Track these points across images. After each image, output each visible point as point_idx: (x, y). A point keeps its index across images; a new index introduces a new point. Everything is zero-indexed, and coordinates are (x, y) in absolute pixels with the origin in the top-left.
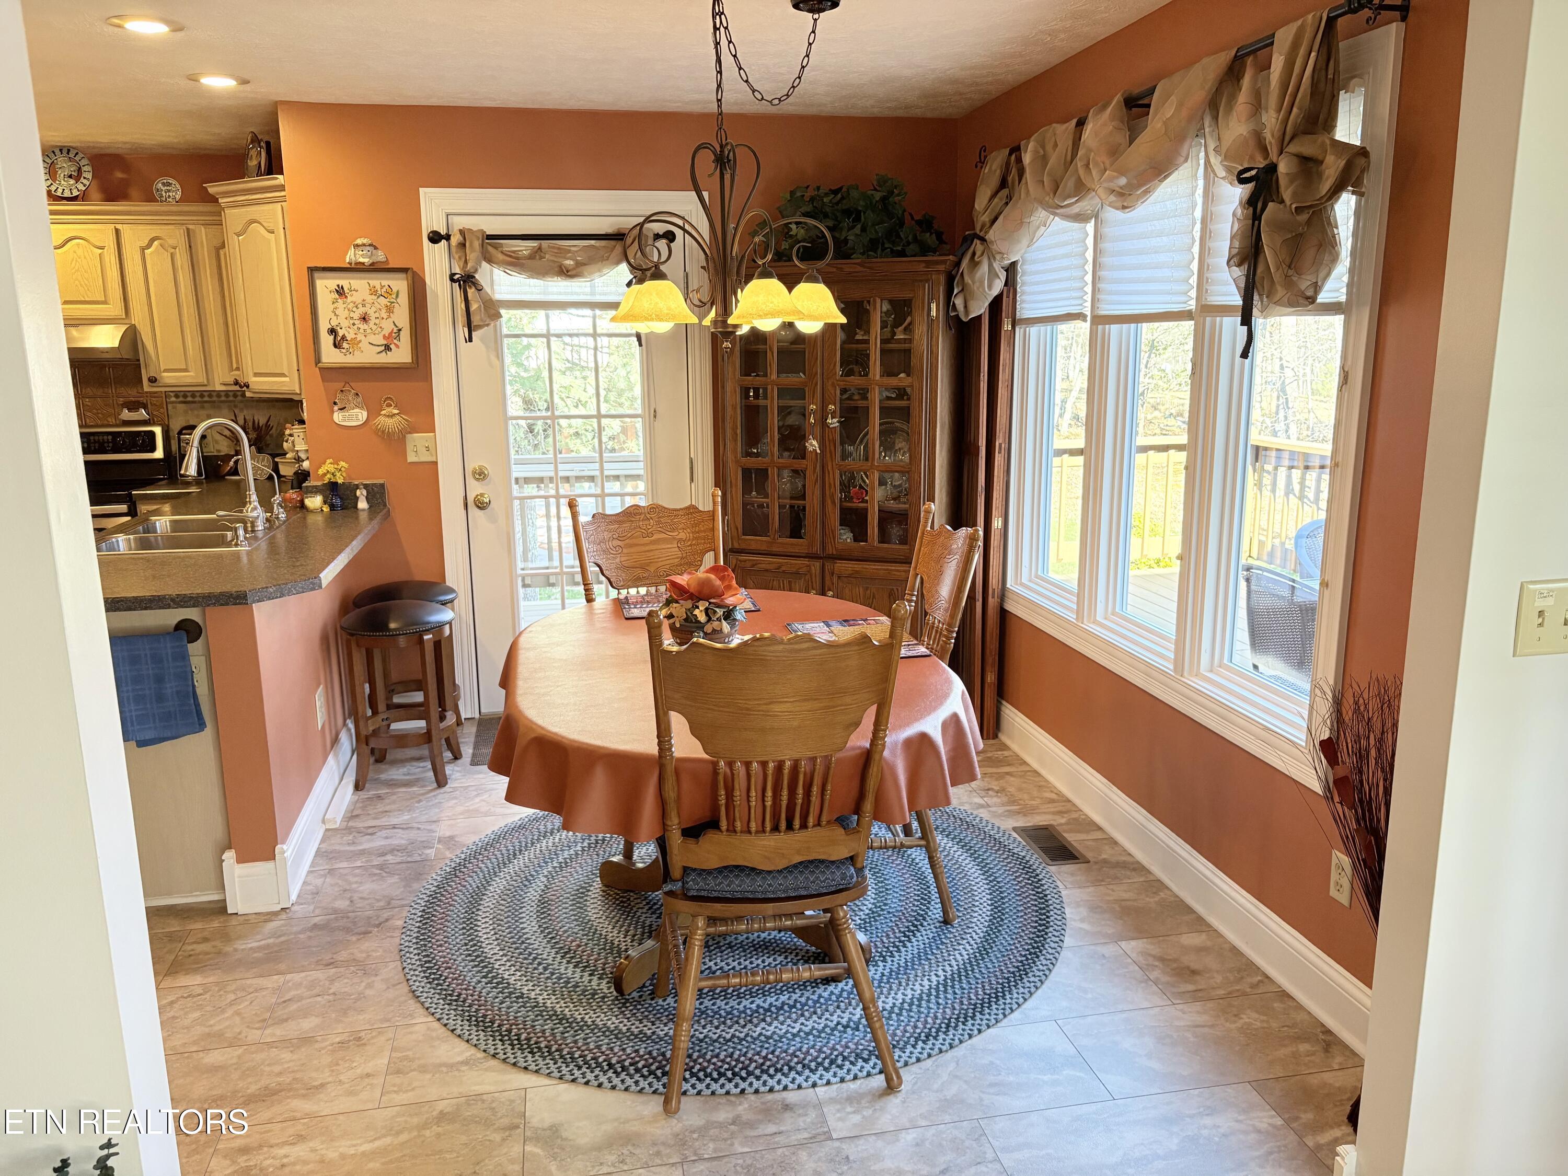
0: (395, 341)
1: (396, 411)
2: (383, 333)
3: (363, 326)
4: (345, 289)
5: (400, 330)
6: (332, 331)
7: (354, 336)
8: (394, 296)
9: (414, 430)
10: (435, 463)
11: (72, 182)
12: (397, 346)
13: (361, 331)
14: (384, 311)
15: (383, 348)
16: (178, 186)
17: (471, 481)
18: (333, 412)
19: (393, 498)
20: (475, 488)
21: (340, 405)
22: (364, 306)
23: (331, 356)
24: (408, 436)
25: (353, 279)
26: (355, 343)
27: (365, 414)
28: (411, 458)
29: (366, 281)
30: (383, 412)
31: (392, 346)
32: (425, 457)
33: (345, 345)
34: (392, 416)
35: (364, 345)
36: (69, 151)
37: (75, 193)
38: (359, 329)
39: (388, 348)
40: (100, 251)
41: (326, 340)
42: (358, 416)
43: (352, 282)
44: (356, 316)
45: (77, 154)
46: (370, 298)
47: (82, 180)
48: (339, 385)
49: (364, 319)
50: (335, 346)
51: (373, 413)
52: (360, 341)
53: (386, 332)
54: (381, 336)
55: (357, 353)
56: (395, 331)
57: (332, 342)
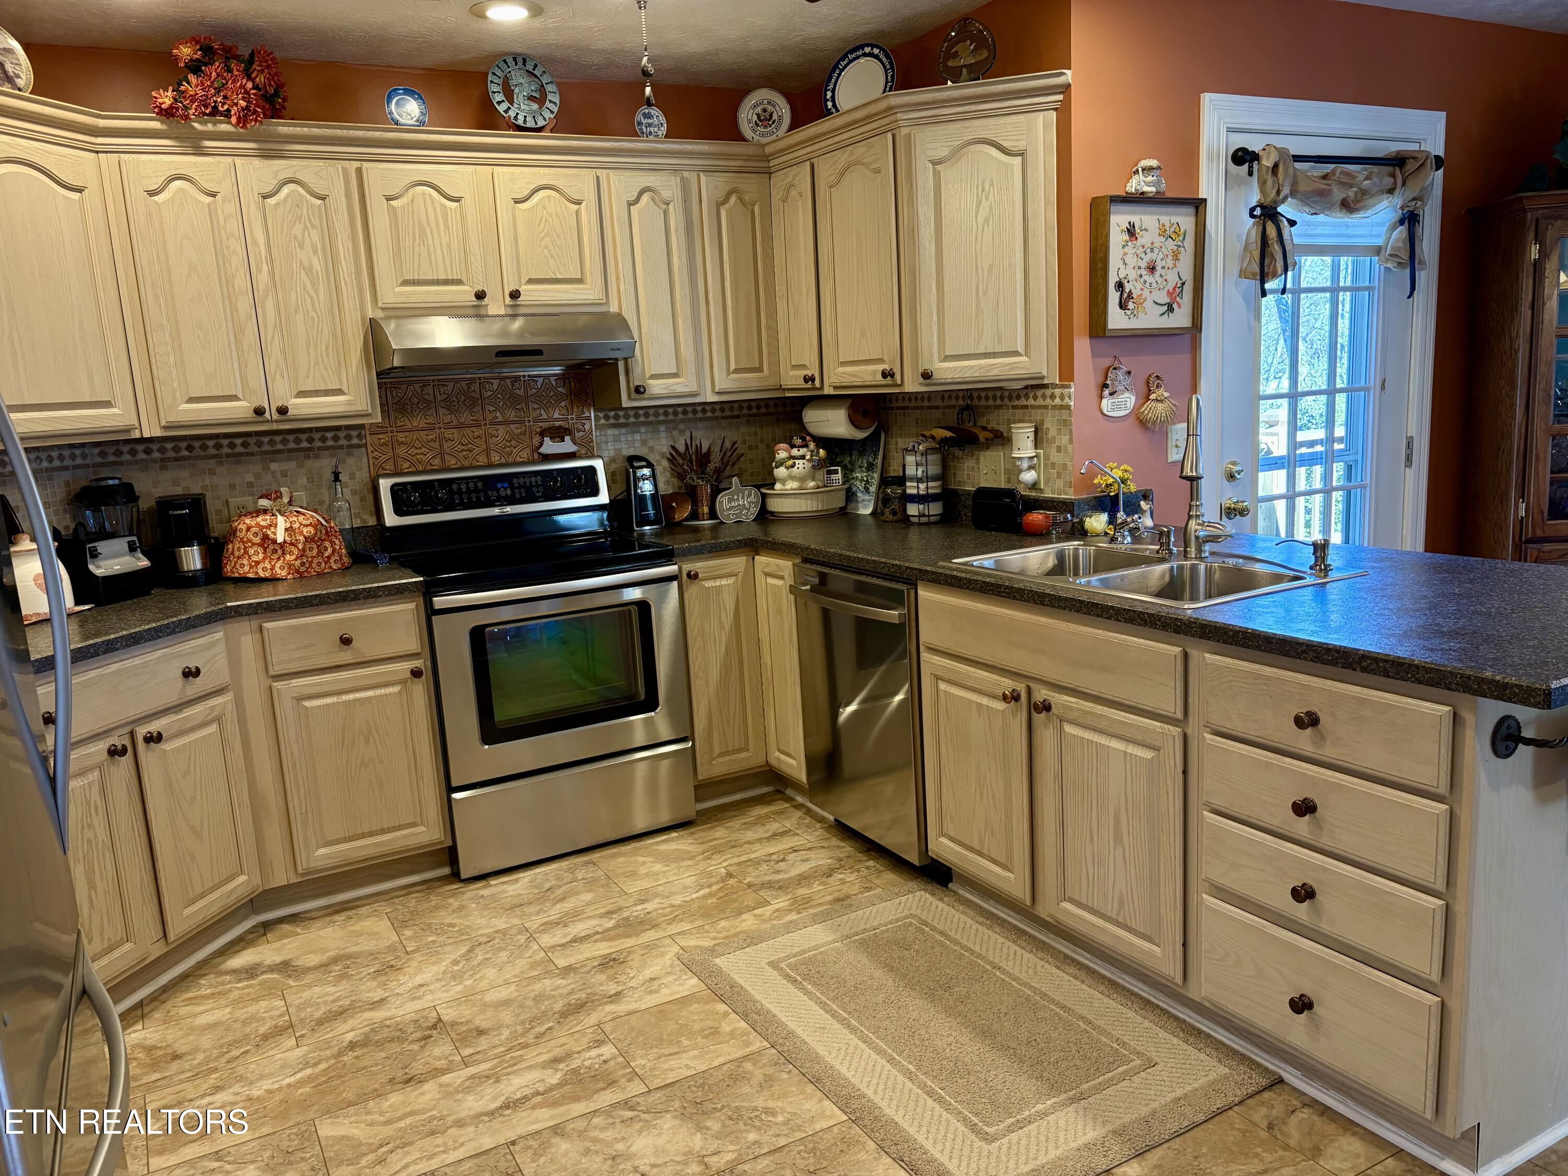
0: (1178, 299)
1: (1166, 394)
2: (1168, 288)
3: (1149, 278)
4: (1137, 228)
5: (1183, 284)
6: (1120, 286)
7: (1141, 292)
8: (1181, 238)
11: (535, 106)
12: (1180, 305)
13: (1147, 285)
14: (1170, 258)
15: (1166, 308)
16: (662, 119)
18: (1101, 398)
21: (1111, 389)
22: (1152, 250)
23: (1116, 319)
24: (1170, 428)
25: (1145, 213)
26: (1140, 304)
27: (1134, 400)
28: (1172, 454)
29: (1155, 217)
30: (1153, 396)
31: (1175, 306)
33: (1130, 305)
34: (1161, 400)
35: (1149, 304)
36: (524, 61)
37: (541, 123)
38: (1145, 282)
39: (1170, 308)
40: (576, 207)
41: (1113, 296)
42: (1127, 402)
43: (1143, 217)
44: (1143, 264)
45: (536, 66)
46: (1159, 241)
47: (548, 104)
48: (1108, 361)
49: (1152, 269)
50: (1121, 307)
51: (1142, 398)
52: (1145, 300)
53: (1170, 287)
54: (1165, 291)
55: (1141, 315)
56: (1179, 285)
57: (1118, 300)
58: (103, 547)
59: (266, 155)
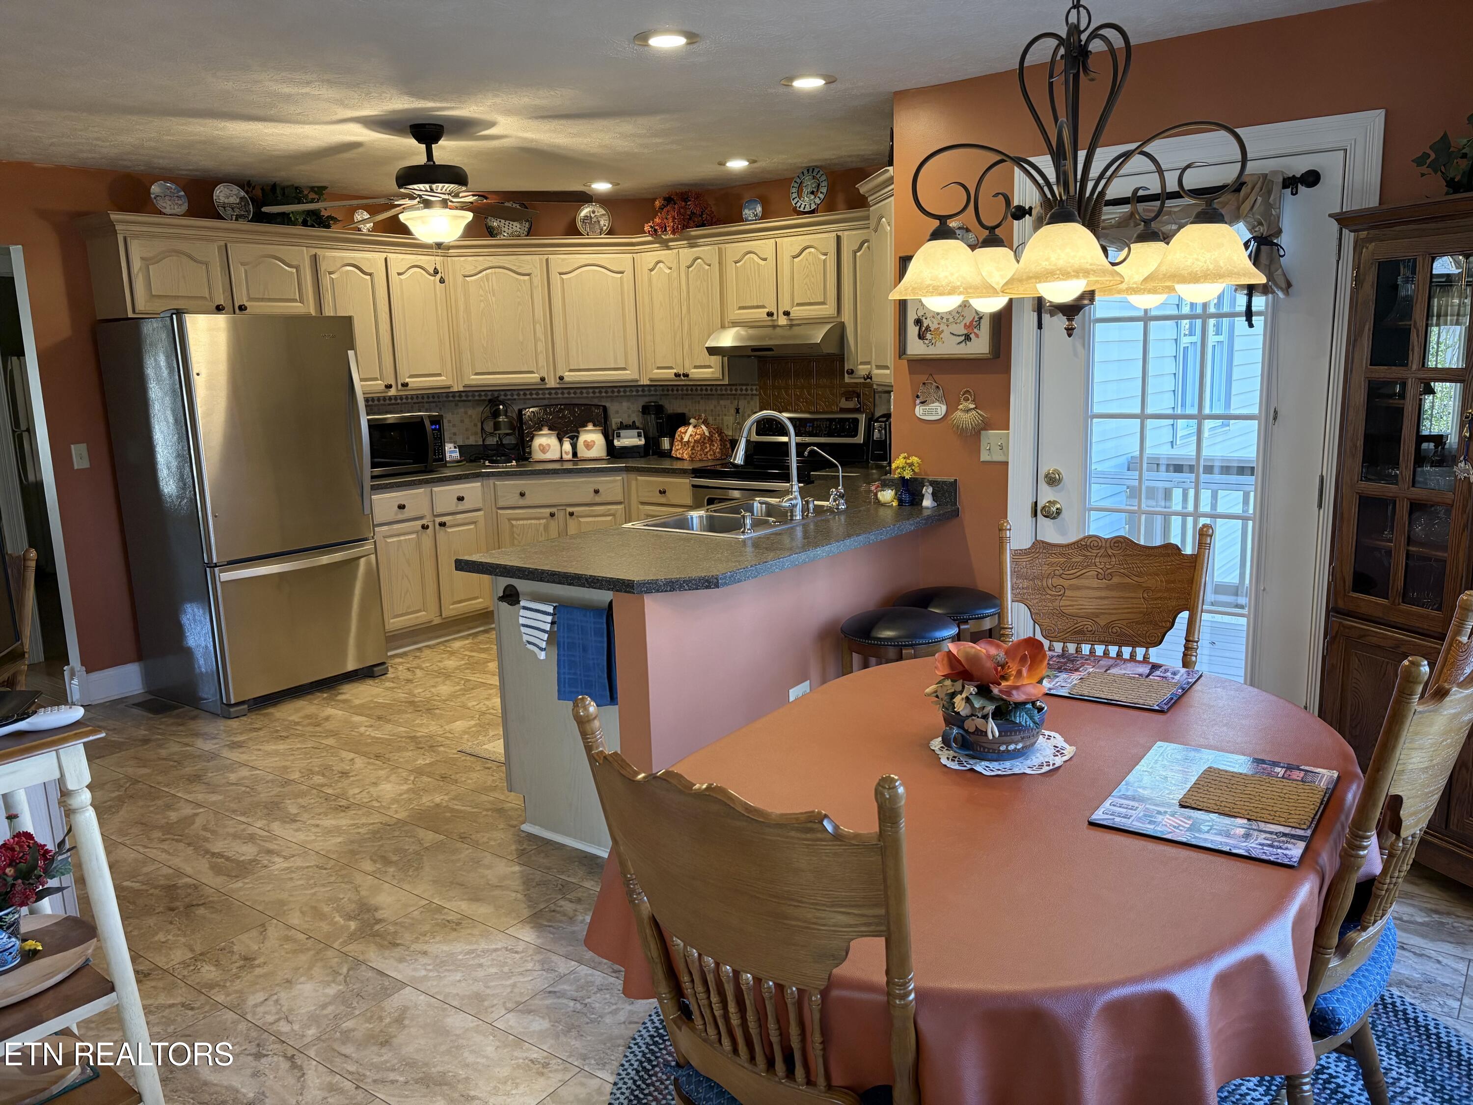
0: (976, 330)
1: (972, 406)
2: (964, 322)
5: (981, 318)
6: (918, 322)
7: (938, 326)
9: (987, 425)
10: (1006, 464)
11: (812, 198)
12: (977, 336)
13: (944, 320)
15: (963, 338)
17: (1043, 486)
18: (915, 406)
19: (965, 499)
20: (1047, 495)
21: (922, 399)
23: (916, 347)
24: (983, 432)
26: (938, 332)
27: (944, 408)
28: (984, 457)
30: (961, 407)
31: (972, 336)
32: (998, 457)
33: (928, 336)
34: (968, 411)
35: (946, 335)
36: (813, 170)
37: (813, 207)
38: (942, 318)
39: (968, 338)
41: (912, 331)
42: (938, 410)
45: (819, 172)
47: (819, 194)
48: (924, 378)
50: (920, 337)
51: (952, 407)
52: (943, 331)
53: (968, 321)
54: (963, 324)
55: (939, 344)
56: (976, 319)
57: (917, 333)
58: (623, 433)
59: (692, 246)
